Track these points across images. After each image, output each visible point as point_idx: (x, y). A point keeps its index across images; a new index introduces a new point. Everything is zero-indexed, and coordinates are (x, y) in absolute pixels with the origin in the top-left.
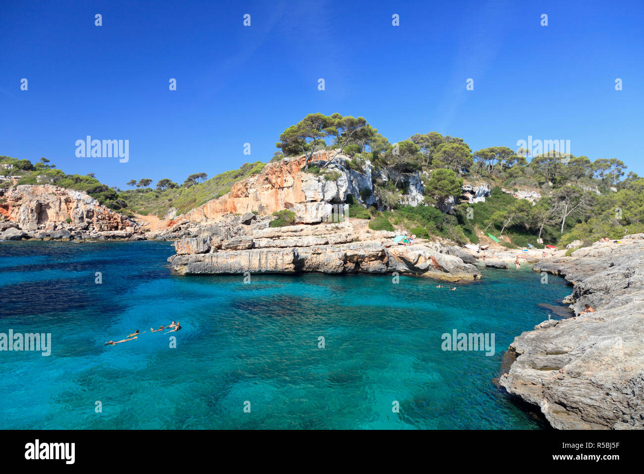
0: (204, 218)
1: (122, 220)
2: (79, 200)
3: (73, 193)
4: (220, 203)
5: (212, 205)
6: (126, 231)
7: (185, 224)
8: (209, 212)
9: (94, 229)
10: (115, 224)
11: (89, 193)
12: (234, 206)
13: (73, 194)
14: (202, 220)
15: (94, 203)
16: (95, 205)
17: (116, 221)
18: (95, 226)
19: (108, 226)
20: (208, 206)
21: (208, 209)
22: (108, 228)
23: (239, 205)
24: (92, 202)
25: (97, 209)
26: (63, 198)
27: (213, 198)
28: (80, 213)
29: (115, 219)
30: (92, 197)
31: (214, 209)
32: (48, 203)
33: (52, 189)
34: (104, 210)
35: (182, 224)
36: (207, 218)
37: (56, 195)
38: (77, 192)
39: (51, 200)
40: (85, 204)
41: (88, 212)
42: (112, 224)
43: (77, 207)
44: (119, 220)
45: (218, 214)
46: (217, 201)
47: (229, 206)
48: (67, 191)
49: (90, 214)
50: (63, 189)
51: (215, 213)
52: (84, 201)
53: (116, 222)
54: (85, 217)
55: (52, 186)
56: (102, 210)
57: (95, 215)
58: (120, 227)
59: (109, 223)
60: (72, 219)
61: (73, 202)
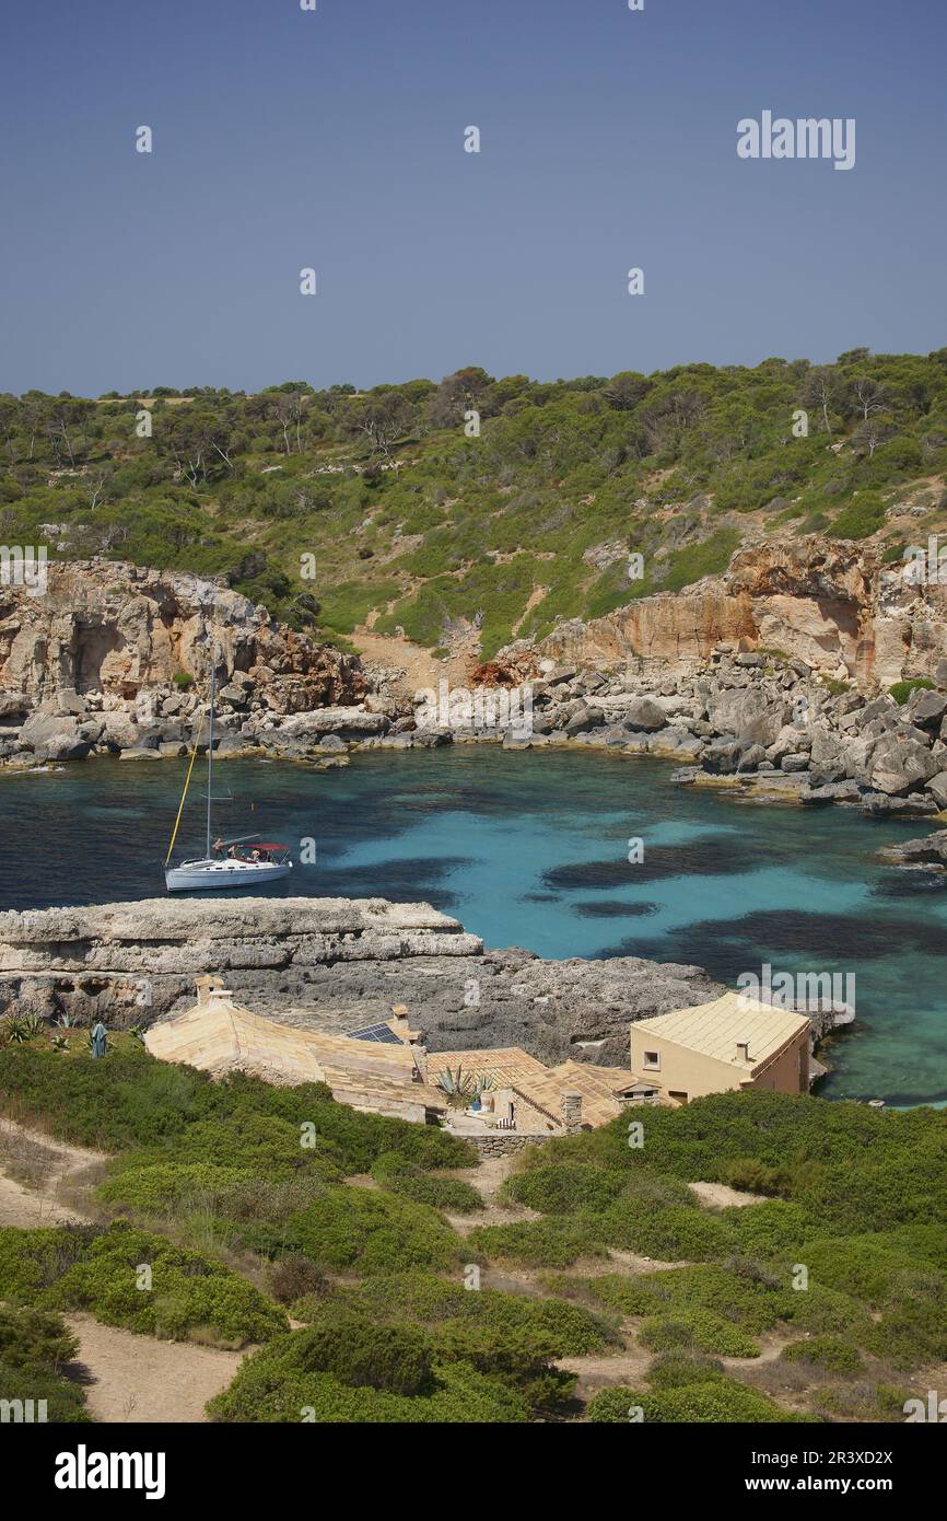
0: (630, 659)
1: (343, 669)
2: (207, 611)
3: (186, 586)
4: (690, 608)
5: (651, 613)
6: (368, 709)
7: (566, 679)
8: (646, 638)
9: (264, 704)
10: (321, 688)
11: (233, 583)
12: (751, 621)
13: (191, 590)
14: (622, 668)
15: (255, 618)
16: (256, 624)
17: (323, 674)
18: (267, 697)
19: (306, 696)
20: (643, 616)
21: (643, 627)
22: (307, 703)
23: (769, 620)
24: (250, 613)
25: (266, 637)
26: (155, 605)
27: (658, 588)
28: (217, 652)
29: (322, 668)
30: (246, 595)
31: (665, 629)
32: (112, 624)
33: (119, 572)
34: (286, 637)
35: (554, 683)
36: (641, 659)
37: (134, 595)
38: (199, 582)
39: (125, 613)
40: (227, 624)
41: (240, 646)
42: (314, 687)
43: (203, 635)
44: (334, 671)
45: (683, 647)
46: (680, 601)
47: (725, 619)
48: (169, 579)
49: (247, 654)
50: (153, 576)
51: (673, 644)
52: (223, 610)
53: (323, 680)
54: (231, 666)
55: (118, 564)
56: (279, 641)
57: (260, 658)
58: (337, 696)
59: (308, 683)
60: (196, 675)
61: (188, 617)
